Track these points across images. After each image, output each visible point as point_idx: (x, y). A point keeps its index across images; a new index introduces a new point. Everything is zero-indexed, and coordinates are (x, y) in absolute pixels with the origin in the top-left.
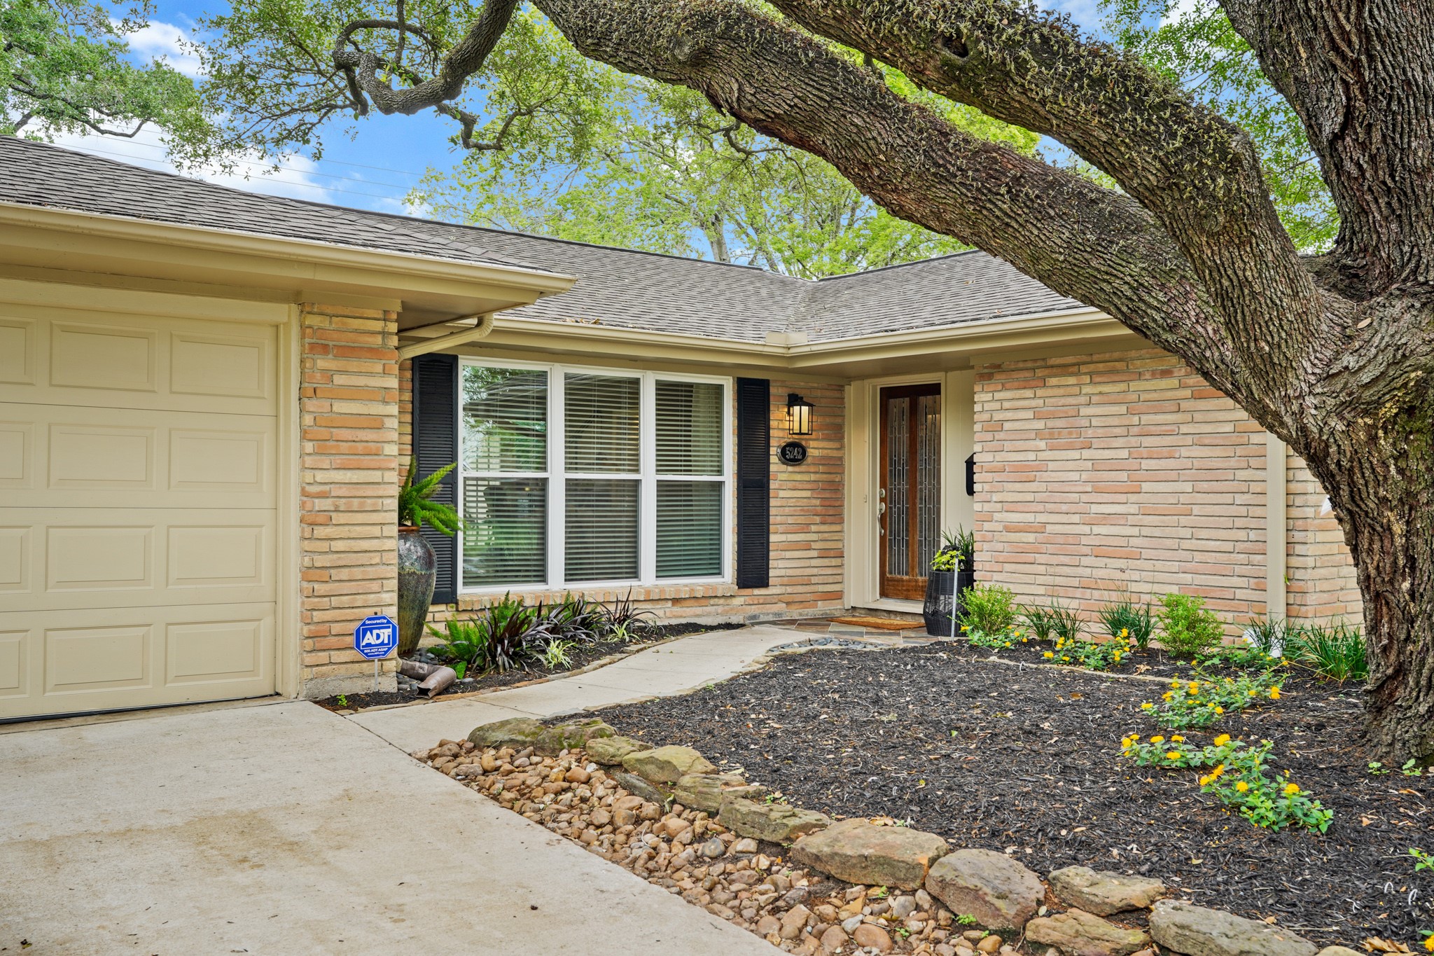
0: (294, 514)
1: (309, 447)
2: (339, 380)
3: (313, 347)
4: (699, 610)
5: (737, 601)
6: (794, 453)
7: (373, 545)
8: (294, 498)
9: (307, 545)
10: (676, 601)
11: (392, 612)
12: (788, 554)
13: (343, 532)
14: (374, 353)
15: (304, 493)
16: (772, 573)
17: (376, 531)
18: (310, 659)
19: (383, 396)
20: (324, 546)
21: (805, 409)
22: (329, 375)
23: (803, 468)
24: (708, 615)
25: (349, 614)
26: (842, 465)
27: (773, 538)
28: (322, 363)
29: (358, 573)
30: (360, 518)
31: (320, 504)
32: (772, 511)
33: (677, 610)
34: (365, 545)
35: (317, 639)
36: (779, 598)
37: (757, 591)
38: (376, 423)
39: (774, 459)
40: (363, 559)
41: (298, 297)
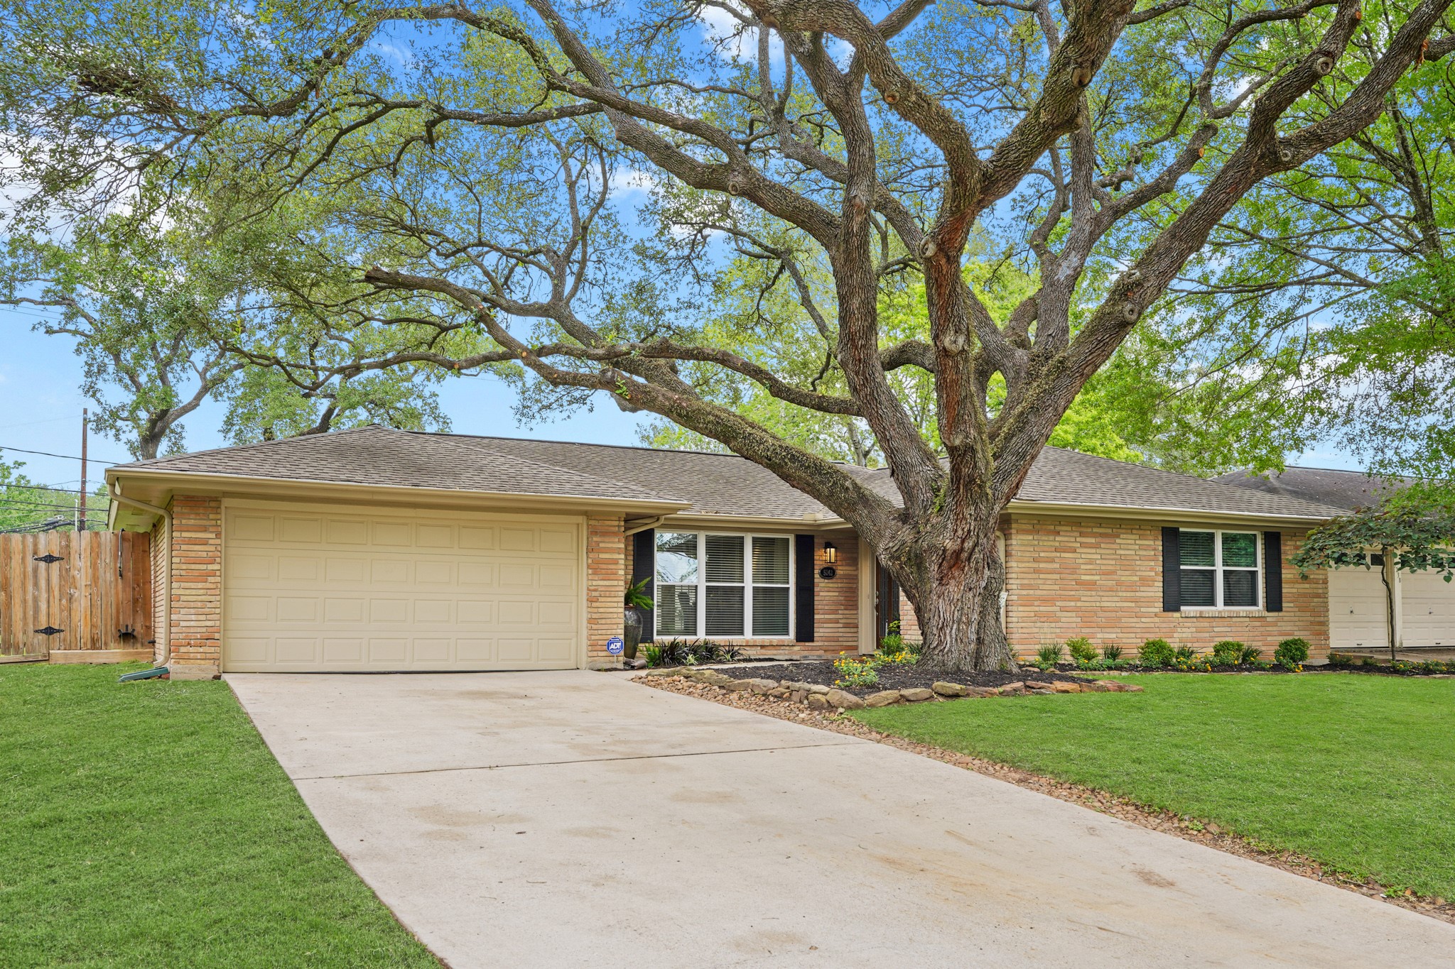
0: (585, 597)
1: (590, 571)
2: (601, 545)
3: (592, 532)
4: (775, 652)
5: (796, 648)
6: (829, 573)
7: (615, 610)
8: (585, 592)
9: (590, 610)
10: (762, 647)
11: (622, 637)
12: (825, 625)
13: (603, 605)
14: (615, 534)
15: (588, 589)
16: (816, 635)
17: (615, 605)
18: (590, 654)
19: (618, 551)
20: (596, 610)
21: (833, 550)
22: (598, 543)
23: (834, 580)
24: (780, 654)
25: (605, 637)
26: (857, 579)
27: (816, 617)
28: (595, 539)
29: (608, 621)
30: (609, 599)
31: (594, 594)
32: (816, 603)
33: (763, 651)
34: (611, 610)
35: (593, 646)
36: (820, 648)
37: (807, 644)
38: (616, 562)
39: (817, 576)
40: (610, 616)
41: (587, 514)
